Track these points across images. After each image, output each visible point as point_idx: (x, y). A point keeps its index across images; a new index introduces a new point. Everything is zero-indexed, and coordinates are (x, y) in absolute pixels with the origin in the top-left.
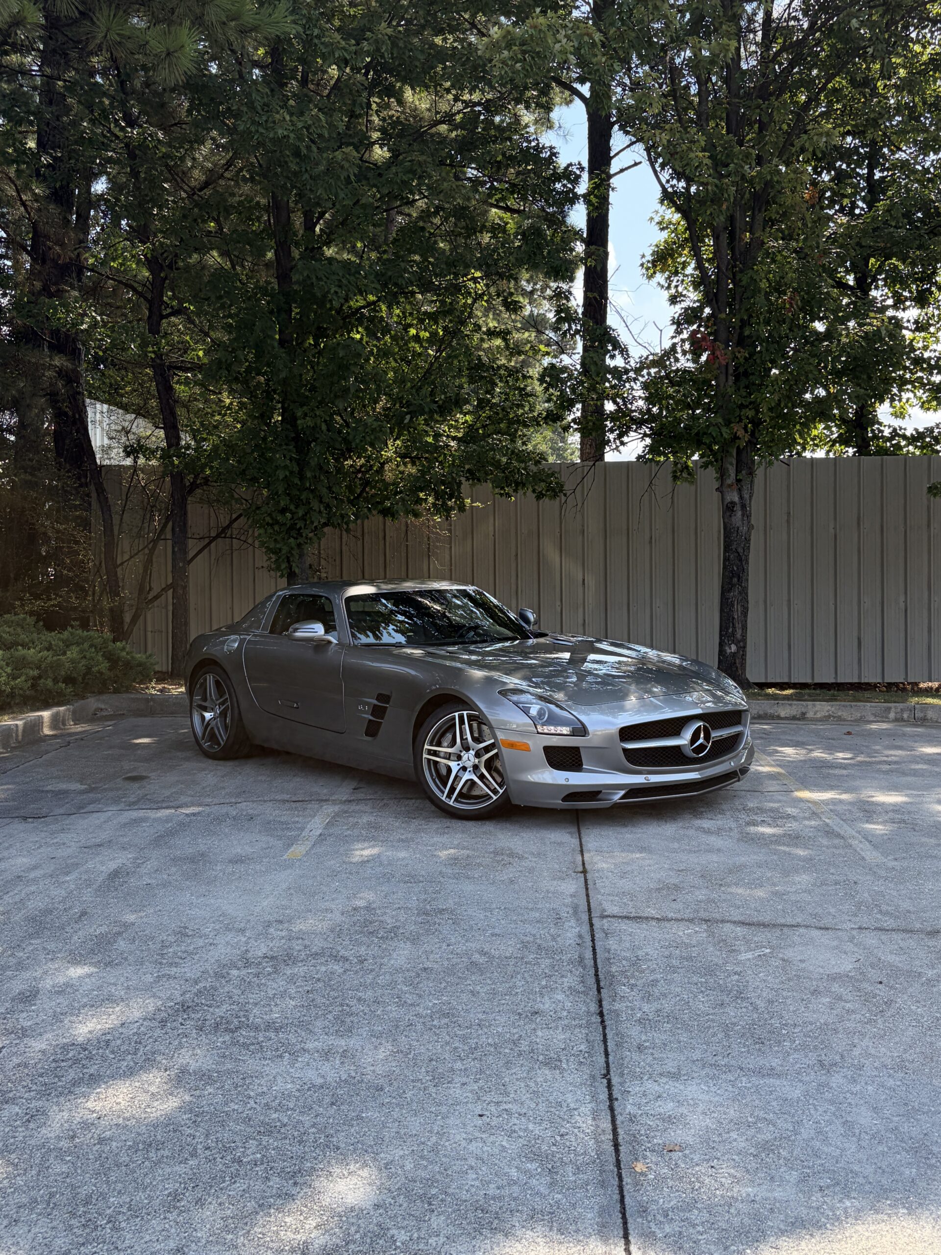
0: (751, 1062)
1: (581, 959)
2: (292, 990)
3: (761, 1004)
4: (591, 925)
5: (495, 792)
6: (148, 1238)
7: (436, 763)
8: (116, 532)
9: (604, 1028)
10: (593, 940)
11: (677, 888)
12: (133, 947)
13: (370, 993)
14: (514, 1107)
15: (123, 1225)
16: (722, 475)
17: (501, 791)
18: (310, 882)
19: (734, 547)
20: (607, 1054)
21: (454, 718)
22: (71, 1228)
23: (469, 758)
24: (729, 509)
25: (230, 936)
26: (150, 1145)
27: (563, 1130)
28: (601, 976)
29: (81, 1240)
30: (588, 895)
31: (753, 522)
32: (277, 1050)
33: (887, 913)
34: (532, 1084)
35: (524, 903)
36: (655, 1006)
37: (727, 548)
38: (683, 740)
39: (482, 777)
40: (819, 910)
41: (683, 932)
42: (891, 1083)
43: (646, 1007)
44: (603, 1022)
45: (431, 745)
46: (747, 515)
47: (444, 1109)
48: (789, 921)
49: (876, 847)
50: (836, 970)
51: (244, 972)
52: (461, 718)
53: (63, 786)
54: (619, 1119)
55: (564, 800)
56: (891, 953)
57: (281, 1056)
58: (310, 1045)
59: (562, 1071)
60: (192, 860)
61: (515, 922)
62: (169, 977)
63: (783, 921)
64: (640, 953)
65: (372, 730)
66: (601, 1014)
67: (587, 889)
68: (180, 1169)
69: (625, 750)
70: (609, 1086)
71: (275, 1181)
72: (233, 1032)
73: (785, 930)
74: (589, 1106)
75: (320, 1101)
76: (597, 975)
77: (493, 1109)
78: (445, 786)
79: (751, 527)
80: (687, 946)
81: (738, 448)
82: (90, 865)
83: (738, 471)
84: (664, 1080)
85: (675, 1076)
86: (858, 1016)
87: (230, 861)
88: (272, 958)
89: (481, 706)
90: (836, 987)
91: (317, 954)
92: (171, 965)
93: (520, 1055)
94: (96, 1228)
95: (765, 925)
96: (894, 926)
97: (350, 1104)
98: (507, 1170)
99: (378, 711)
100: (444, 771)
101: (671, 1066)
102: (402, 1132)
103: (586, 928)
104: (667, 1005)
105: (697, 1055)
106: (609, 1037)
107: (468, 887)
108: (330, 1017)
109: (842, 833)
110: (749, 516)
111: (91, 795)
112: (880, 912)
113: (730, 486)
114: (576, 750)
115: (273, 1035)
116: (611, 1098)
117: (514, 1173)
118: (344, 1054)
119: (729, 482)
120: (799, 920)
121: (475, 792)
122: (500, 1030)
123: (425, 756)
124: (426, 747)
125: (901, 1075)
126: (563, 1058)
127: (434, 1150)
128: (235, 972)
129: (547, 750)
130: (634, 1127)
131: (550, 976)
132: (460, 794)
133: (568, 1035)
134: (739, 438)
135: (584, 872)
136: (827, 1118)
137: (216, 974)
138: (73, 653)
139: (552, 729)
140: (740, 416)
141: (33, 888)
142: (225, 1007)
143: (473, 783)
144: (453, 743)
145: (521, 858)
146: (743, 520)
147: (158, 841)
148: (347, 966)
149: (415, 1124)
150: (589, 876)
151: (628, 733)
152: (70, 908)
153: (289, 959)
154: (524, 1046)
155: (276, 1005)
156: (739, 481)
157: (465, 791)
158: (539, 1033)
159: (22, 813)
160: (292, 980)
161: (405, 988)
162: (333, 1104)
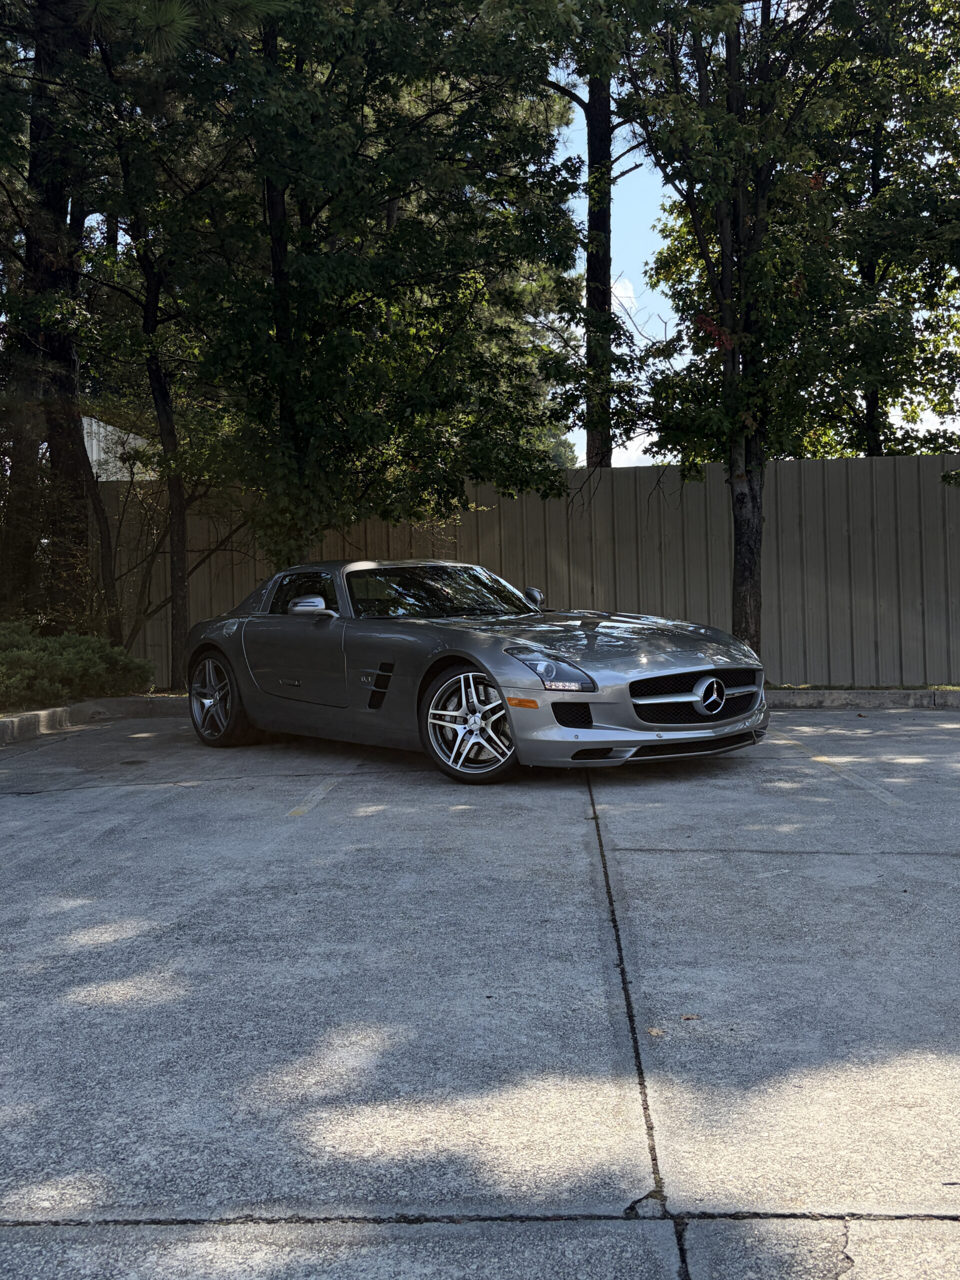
0: (772, 952)
1: (593, 882)
2: (293, 910)
3: (780, 910)
4: (603, 856)
5: (503, 754)
6: (139, 1094)
7: (442, 727)
8: (113, 544)
9: (617, 931)
10: (605, 867)
11: (691, 828)
12: (127, 884)
13: (373, 911)
14: (524, 991)
15: (113, 1085)
16: (731, 466)
17: (509, 753)
18: (313, 832)
19: (745, 539)
20: (620, 949)
21: (459, 681)
22: (59, 1088)
23: (475, 721)
24: (739, 501)
25: (228, 873)
26: (143, 1027)
27: (574, 1007)
28: (613, 892)
29: (68, 1097)
30: (599, 835)
31: (764, 513)
32: (277, 954)
33: (910, 842)
34: (542, 973)
35: (533, 842)
36: (670, 913)
37: (738, 542)
38: (696, 697)
39: (489, 740)
40: (840, 841)
41: (699, 859)
42: (918, 964)
43: (660, 915)
44: (615, 926)
45: (436, 709)
46: (757, 507)
47: (451, 994)
48: (808, 849)
49: (896, 795)
50: (858, 883)
51: (243, 899)
52: (467, 679)
53: (59, 770)
54: (633, 997)
55: (574, 758)
56: (915, 869)
57: (281, 959)
58: (311, 950)
59: (573, 963)
60: (191, 820)
61: (525, 856)
62: (165, 904)
63: (802, 849)
64: (654, 875)
65: (376, 701)
66: (614, 921)
67: (598, 830)
68: (175, 1044)
69: (636, 706)
70: (623, 973)
71: (272, 1051)
72: (230, 943)
73: (805, 856)
74: (602, 988)
75: (321, 992)
76: (609, 892)
77: (502, 992)
78: (451, 752)
79: (762, 520)
80: (702, 869)
81: (747, 437)
82: (85, 825)
83: (747, 462)
84: (680, 967)
85: (693, 964)
86: (882, 917)
87: (231, 820)
88: (273, 887)
89: (488, 666)
90: (858, 896)
91: (319, 884)
92: (168, 896)
93: (530, 951)
94: (85, 1088)
95: (782, 853)
96: (918, 850)
97: (352, 992)
98: (516, 1037)
99: (382, 682)
100: (450, 736)
101: (687, 957)
102: (407, 1011)
103: (597, 859)
104: (682, 914)
105: (715, 948)
106: (621, 937)
107: (475, 833)
108: (332, 929)
109: (862, 786)
110: (760, 508)
111: (87, 776)
112: (904, 841)
113: (738, 476)
114: (585, 707)
115: (272, 944)
116: (625, 982)
117: (524, 1039)
118: (347, 955)
119: (738, 473)
120: (819, 848)
121: (483, 757)
122: (508, 934)
123: (430, 720)
124: (431, 711)
125: (927, 958)
126: (575, 954)
127: (440, 1022)
128: (234, 899)
129: (555, 706)
130: (648, 1003)
131: (561, 894)
132: (467, 759)
133: (579, 936)
134: (747, 427)
135: (596, 818)
136: (851, 991)
137: (214, 901)
138: (70, 654)
139: (560, 685)
140: (748, 404)
141: (25, 844)
142: (222, 925)
143: (481, 747)
144: (459, 706)
145: (530, 810)
146: (753, 512)
147: (156, 807)
148: (350, 891)
149: (420, 1006)
150: (600, 821)
151: (638, 688)
152: (63, 858)
153: (290, 887)
154: (534, 944)
155: (276, 922)
156: (748, 472)
157: (472, 755)
158: (550, 935)
159: (15, 790)
160: (293, 903)
161: (410, 906)
162: (334, 992)
